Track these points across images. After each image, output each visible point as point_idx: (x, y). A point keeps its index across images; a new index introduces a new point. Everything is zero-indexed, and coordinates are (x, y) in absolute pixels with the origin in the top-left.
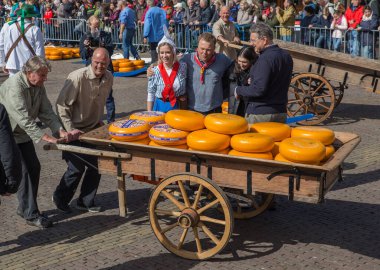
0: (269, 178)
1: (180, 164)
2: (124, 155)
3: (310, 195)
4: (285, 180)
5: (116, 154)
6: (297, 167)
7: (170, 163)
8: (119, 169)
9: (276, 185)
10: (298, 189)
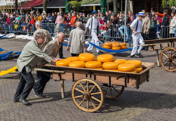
0: (117, 79)
1: (84, 75)
2: (62, 72)
3: (133, 85)
4: (123, 80)
5: (59, 72)
6: (127, 74)
7: (80, 74)
8: (61, 77)
9: (120, 81)
10: (128, 83)
